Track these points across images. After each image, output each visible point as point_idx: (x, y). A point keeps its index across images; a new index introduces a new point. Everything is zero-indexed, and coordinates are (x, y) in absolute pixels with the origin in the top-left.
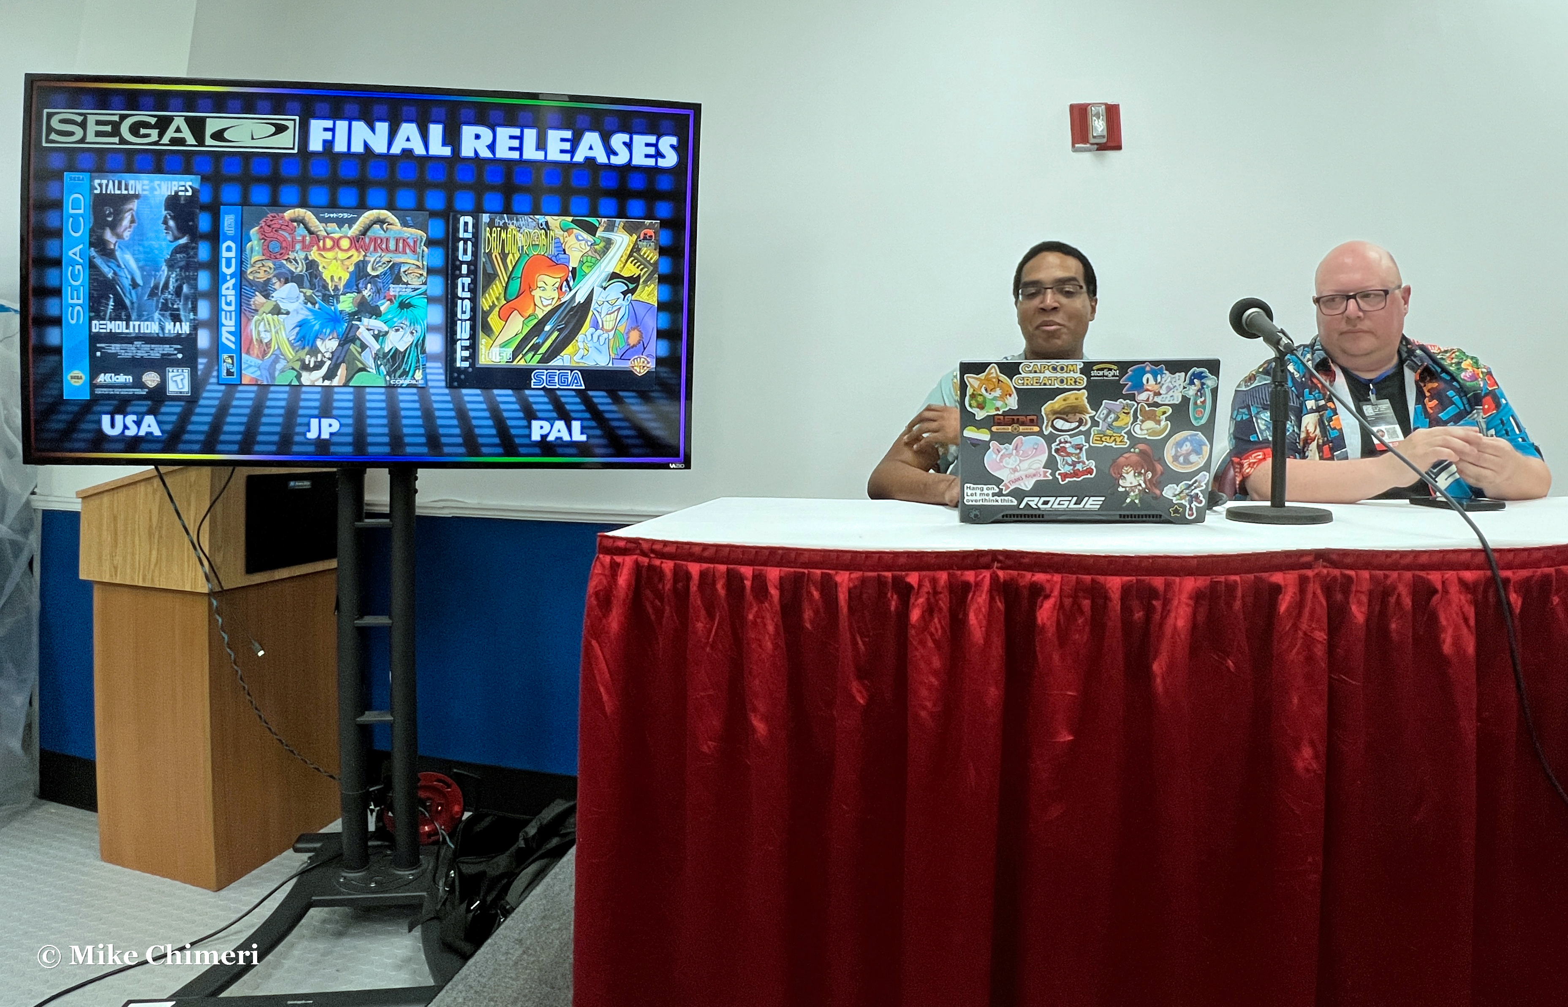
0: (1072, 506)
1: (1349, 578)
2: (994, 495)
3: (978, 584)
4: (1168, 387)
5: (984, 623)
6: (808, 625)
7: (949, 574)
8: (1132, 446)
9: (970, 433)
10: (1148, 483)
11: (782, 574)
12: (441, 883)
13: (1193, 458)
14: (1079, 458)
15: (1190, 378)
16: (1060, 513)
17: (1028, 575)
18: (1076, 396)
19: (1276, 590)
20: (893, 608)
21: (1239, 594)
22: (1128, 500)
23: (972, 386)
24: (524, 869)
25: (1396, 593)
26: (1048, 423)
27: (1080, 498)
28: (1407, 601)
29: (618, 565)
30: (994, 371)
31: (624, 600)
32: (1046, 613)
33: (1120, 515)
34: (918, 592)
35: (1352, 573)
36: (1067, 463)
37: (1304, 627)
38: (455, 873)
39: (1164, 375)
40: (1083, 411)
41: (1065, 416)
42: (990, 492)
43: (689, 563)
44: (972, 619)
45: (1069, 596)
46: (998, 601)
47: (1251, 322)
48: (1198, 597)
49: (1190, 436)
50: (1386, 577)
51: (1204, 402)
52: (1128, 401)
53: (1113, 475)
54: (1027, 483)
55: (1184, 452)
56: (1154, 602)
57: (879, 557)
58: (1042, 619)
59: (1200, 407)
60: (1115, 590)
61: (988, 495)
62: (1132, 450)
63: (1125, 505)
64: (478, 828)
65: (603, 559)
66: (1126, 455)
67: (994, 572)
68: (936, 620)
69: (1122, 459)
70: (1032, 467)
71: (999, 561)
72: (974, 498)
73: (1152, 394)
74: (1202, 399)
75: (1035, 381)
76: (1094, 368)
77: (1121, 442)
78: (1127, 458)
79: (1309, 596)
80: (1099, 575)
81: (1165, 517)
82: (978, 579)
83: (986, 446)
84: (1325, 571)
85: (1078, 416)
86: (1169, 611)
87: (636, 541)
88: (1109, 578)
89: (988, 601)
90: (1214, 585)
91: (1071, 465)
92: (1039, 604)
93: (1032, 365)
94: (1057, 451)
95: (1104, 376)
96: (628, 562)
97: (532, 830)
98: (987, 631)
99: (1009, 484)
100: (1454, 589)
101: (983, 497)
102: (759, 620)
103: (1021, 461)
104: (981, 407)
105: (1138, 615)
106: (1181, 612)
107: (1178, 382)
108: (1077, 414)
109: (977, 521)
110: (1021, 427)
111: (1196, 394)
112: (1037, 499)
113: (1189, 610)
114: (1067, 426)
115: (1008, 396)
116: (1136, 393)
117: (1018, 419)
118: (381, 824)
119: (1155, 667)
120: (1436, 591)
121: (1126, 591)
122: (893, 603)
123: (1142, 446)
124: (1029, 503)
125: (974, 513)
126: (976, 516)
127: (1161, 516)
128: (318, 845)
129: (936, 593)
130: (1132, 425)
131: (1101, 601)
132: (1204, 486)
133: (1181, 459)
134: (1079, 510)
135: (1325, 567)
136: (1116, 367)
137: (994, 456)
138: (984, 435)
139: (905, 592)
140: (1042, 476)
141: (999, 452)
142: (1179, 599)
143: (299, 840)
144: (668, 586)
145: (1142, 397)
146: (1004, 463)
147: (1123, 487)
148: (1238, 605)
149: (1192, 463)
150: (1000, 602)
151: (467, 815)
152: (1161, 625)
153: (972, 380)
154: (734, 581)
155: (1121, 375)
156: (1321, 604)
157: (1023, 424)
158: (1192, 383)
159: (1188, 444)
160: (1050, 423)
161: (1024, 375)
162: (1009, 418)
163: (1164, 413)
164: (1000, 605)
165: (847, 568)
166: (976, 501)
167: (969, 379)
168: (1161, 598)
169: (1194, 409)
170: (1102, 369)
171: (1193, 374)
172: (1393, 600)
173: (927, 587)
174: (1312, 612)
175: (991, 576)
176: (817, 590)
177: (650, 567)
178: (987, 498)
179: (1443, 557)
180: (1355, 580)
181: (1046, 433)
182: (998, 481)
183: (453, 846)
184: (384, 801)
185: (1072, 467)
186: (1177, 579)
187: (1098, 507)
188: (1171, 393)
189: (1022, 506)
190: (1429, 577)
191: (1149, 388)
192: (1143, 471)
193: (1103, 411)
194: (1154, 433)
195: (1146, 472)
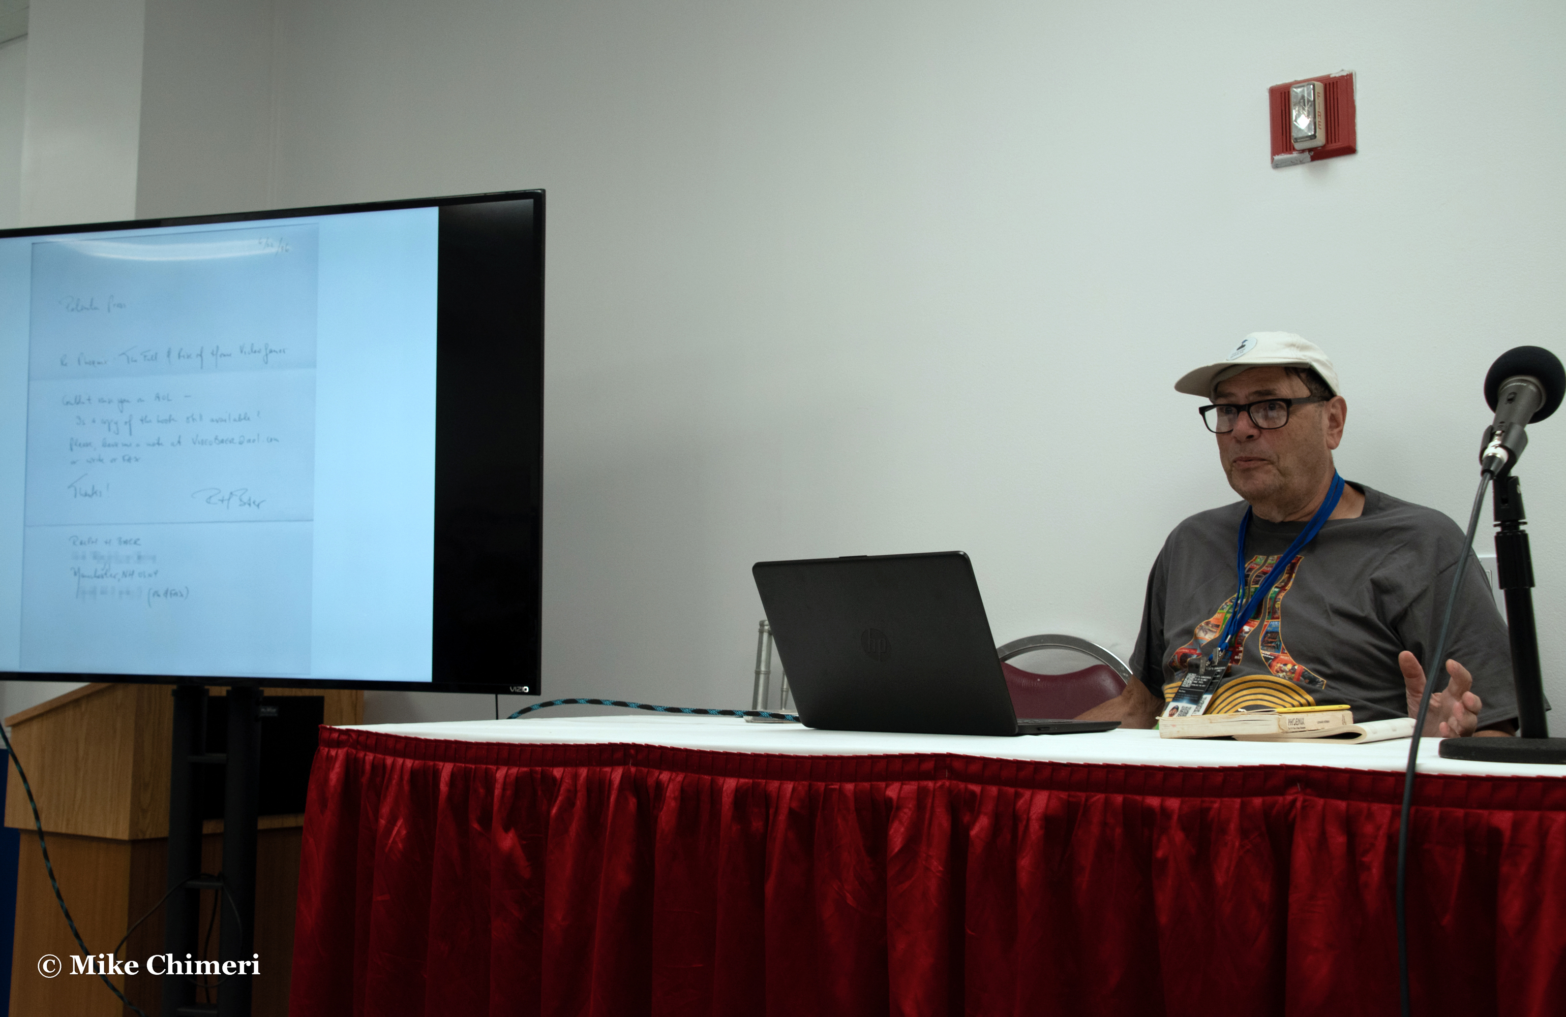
1: (974, 795)
7: (589, 771)
11: (454, 770)
17: (657, 773)
29: (332, 759)
31: (333, 795)
34: (560, 788)
35: (976, 788)
56: (770, 815)
60: (726, 794)
65: (322, 753)
67: (628, 770)
79: (929, 815)
84: (948, 785)
87: (347, 733)
96: (340, 754)
121: (739, 793)
139: (551, 790)
144: (365, 779)
165: (508, 763)
176: (480, 786)
180: (979, 795)
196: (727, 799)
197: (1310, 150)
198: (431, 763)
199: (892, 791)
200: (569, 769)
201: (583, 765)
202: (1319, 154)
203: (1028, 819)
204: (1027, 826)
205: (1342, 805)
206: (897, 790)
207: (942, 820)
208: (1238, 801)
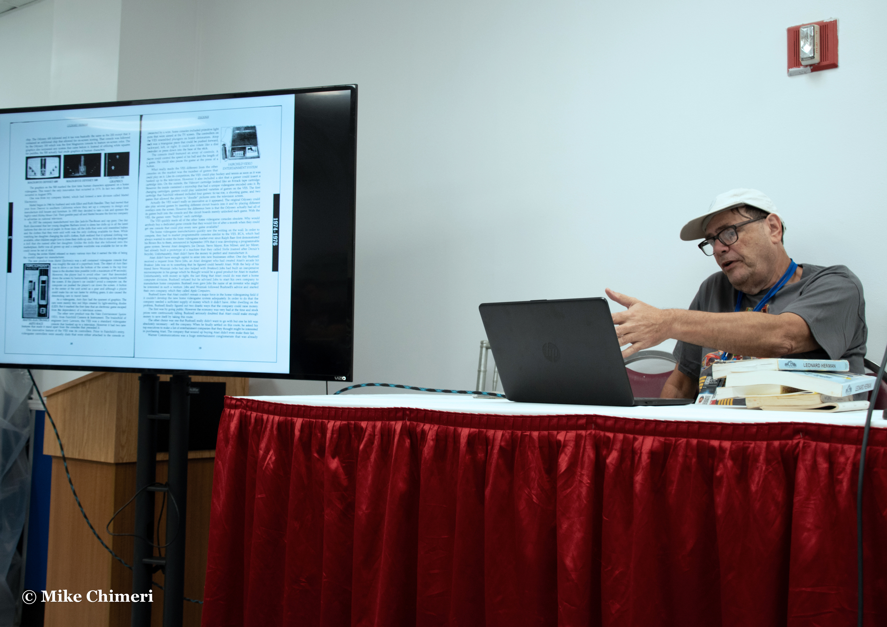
196: (463, 440)
197: (811, 65)
198: (290, 418)
199: (561, 436)
200: (371, 423)
201: (378, 420)
202: (816, 68)
203: (641, 453)
204: (640, 457)
205: (826, 446)
206: (564, 436)
207: (590, 453)
208: (765, 443)
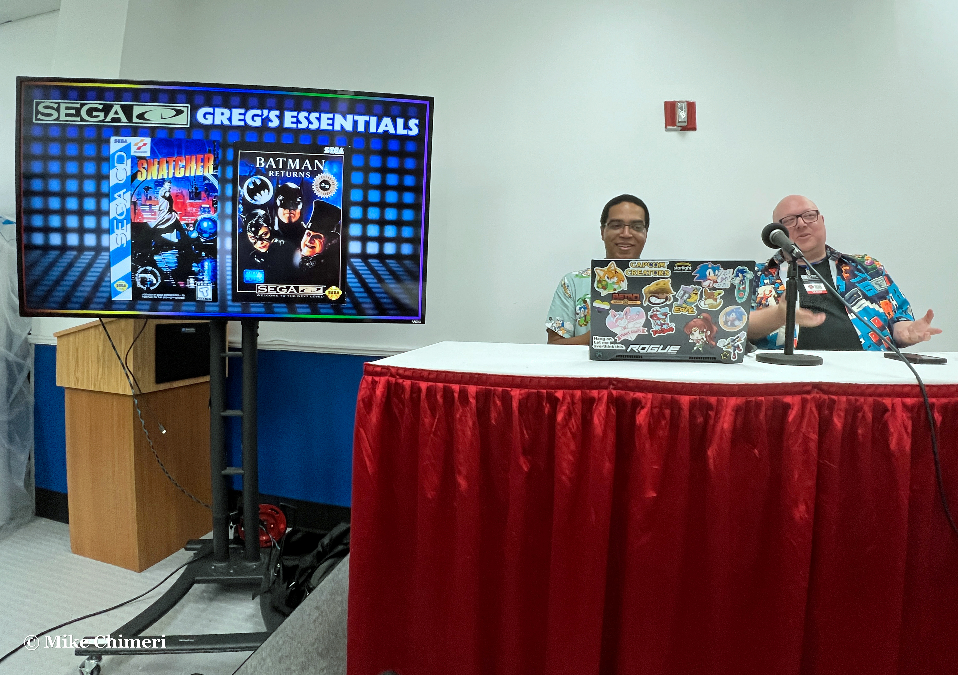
0: (660, 351)
1: (834, 401)
2: (611, 343)
3: (600, 399)
4: (722, 278)
5: (603, 422)
6: (493, 422)
7: (582, 392)
8: (699, 314)
9: (597, 304)
10: (708, 339)
11: (478, 390)
12: (272, 571)
13: (737, 323)
14: (665, 321)
15: (736, 272)
16: (653, 355)
17: (631, 394)
18: (665, 283)
19: (787, 407)
20: (546, 412)
21: (763, 409)
22: (695, 348)
23: (599, 275)
24: (321, 564)
25: (863, 411)
26: (646, 299)
27: (665, 347)
28: (869, 416)
29: (376, 382)
30: (613, 265)
31: (380, 404)
32: (642, 417)
33: (690, 358)
34: (562, 403)
35: (835, 397)
36: (657, 324)
37: (804, 430)
38: (280, 565)
39: (720, 270)
40: (668, 292)
41: (657, 295)
42: (609, 341)
43: (420, 382)
44: (596, 420)
45: (656, 407)
46: (612, 410)
47: (775, 238)
48: (737, 410)
49: (736, 309)
50: (857, 400)
51: (744, 288)
52: (697, 286)
53: (686, 332)
54: (632, 336)
55: (731, 319)
56: (710, 413)
57: (539, 381)
58: (639, 421)
59: (742, 291)
60: (686, 405)
61: (607, 343)
62: (699, 317)
63: (693, 351)
64: (294, 539)
65: (367, 379)
66: (695, 320)
67: (611, 392)
68: (573, 420)
69: (692, 322)
70: (635, 326)
71: (613, 385)
72: (599, 345)
73: (712, 282)
74: (744, 286)
75: (639, 272)
76: (676, 265)
77: (692, 311)
78: (695, 322)
79: (807, 411)
80: (676, 394)
81: (718, 359)
82: (600, 396)
83: (606, 313)
84: (818, 396)
85: (665, 295)
86: (719, 418)
87: (388, 368)
88: (682, 397)
89: (605, 410)
90: (748, 403)
91: (659, 325)
92: (637, 412)
93: (637, 262)
94: (651, 316)
95: (682, 270)
96: (382, 380)
97: (326, 541)
98: (605, 427)
99: (621, 337)
100: (899, 409)
101: (605, 344)
102: (463, 418)
103: (628, 322)
104: (605, 288)
105: (700, 420)
106: (727, 418)
107: (729, 275)
108: (664, 294)
109: (600, 359)
110: (629, 301)
111: (740, 283)
112: (638, 346)
113: (732, 418)
114: (658, 301)
115: (622, 282)
116: (702, 281)
117: (627, 296)
118: (237, 535)
119: (709, 453)
120: (887, 410)
121: (692, 404)
122: (547, 409)
123: (705, 315)
124: (633, 348)
125: (599, 354)
126: (600, 356)
127: (715, 358)
128: (199, 546)
129: (573, 403)
130: (699, 301)
131: (676, 412)
132: (743, 341)
133: (729, 323)
134: (664, 354)
135: (818, 393)
136: (690, 265)
137: (612, 319)
138: (605, 306)
139: (554, 402)
140: (642, 332)
141: (615, 316)
142: (726, 411)
143: (189, 543)
144: (407, 396)
145: (706, 283)
146: (618, 324)
147: (692, 340)
148: (762, 416)
149: (736, 326)
150: (614, 410)
151: (289, 530)
152: (714, 426)
153: (599, 271)
154: (448, 393)
155: (693, 271)
156: (815, 416)
157: (631, 299)
158: (737, 276)
159: (734, 314)
160: (647, 300)
161: (631, 268)
162: (622, 295)
163: (719, 294)
164: (613, 412)
165: (518, 386)
166: (600, 347)
167: (598, 271)
168: (715, 410)
169: (738, 292)
170: (681, 266)
171: (738, 270)
172: (860, 415)
173: (568, 399)
174: (810, 421)
175: (608, 393)
176: (499, 400)
177: (397, 384)
178: (607, 345)
179: (893, 389)
180: (837, 401)
181: (645, 305)
182: (614, 335)
183: (279, 548)
184: (238, 521)
185: (660, 327)
186: (725, 398)
187: (676, 352)
188: (724, 282)
189: (628, 351)
190: (884, 401)
191: (710, 278)
192: (705, 330)
193: (681, 292)
194: (711, 306)
195: (707, 331)
197: (681, 126)
200: (568, 392)
201: (579, 389)
202: (684, 129)
207: (815, 413)
